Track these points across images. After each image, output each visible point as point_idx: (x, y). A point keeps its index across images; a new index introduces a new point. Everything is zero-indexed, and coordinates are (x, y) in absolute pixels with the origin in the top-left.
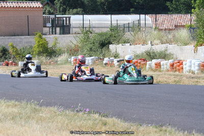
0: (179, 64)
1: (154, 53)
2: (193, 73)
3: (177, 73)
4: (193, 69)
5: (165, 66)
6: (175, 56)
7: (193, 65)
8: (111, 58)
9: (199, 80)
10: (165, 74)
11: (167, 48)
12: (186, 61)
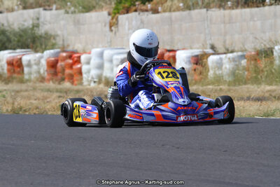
0: (70, 61)
4: (107, 73)
10: (35, 89)
11: (38, 19)
12: (90, 53)
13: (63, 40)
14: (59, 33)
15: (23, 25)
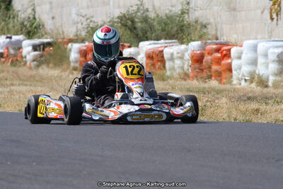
0: (219, 55)
1: (145, 20)
2: (263, 83)
3: (214, 83)
4: (261, 70)
5: (178, 62)
6: (211, 31)
7: (261, 60)
8: (15, 38)
9: (263, 107)
11: (188, 3)
12: (241, 46)
13: (216, 30)
14: (212, 20)
15: (171, 11)
